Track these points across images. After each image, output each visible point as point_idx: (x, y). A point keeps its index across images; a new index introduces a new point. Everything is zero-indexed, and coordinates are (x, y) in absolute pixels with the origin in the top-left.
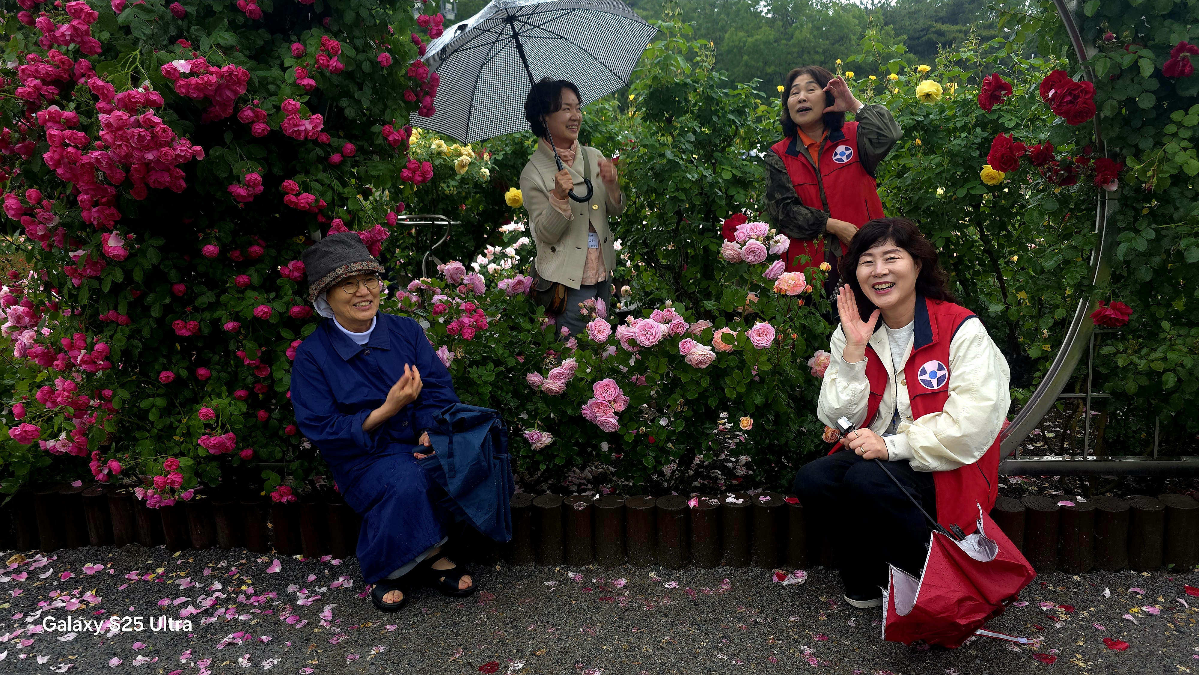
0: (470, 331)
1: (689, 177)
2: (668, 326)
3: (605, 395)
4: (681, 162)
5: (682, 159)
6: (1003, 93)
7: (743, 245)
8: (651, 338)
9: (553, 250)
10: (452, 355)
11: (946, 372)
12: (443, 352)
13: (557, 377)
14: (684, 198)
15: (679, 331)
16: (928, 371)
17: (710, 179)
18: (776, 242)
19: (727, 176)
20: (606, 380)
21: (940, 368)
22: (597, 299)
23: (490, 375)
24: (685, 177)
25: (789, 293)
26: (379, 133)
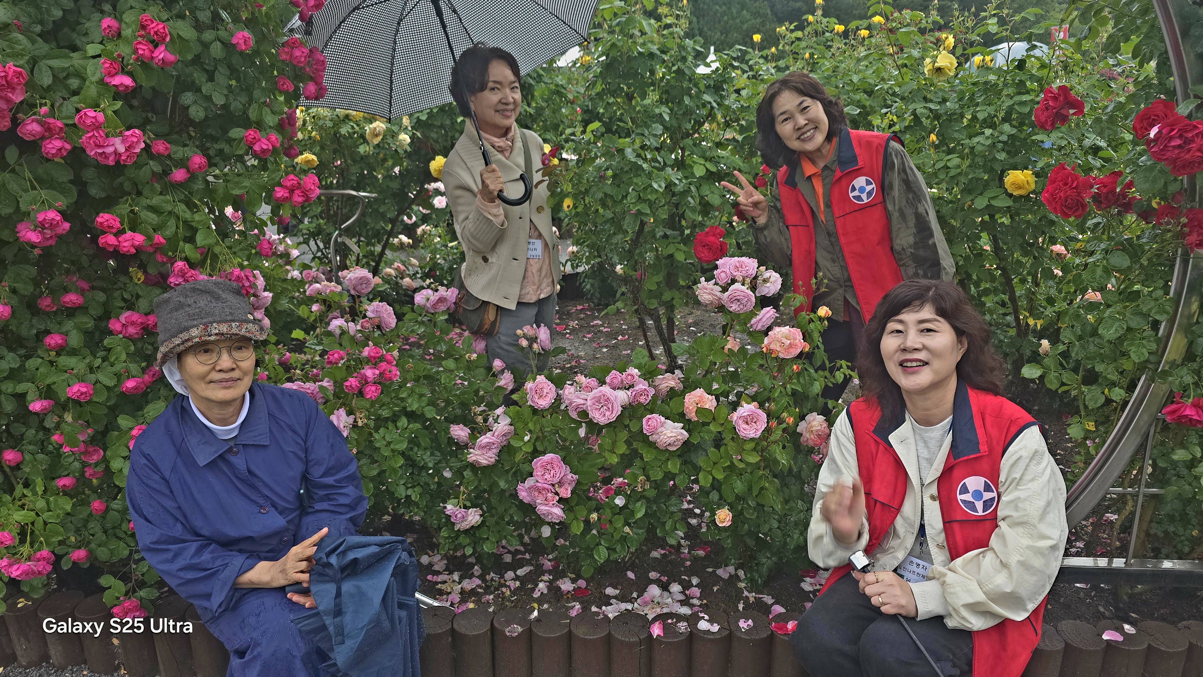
0: (373, 388)
1: (655, 186)
2: (629, 393)
3: (547, 476)
4: (645, 166)
5: (645, 159)
6: (1072, 111)
7: (725, 289)
8: (608, 413)
9: (485, 260)
10: (351, 419)
11: (995, 494)
12: (338, 418)
13: (488, 446)
14: (649, 212)
15: (642, 399)
16: (971, 489)
17: (680, 188)
18: (765, 281)
19: (699, 171)
20: (549, 456)
21: (987, 488)
22: (538, 326)
23: (401, 442)
24: (651, 186)
25: (781, 356)
26: (241, 140)
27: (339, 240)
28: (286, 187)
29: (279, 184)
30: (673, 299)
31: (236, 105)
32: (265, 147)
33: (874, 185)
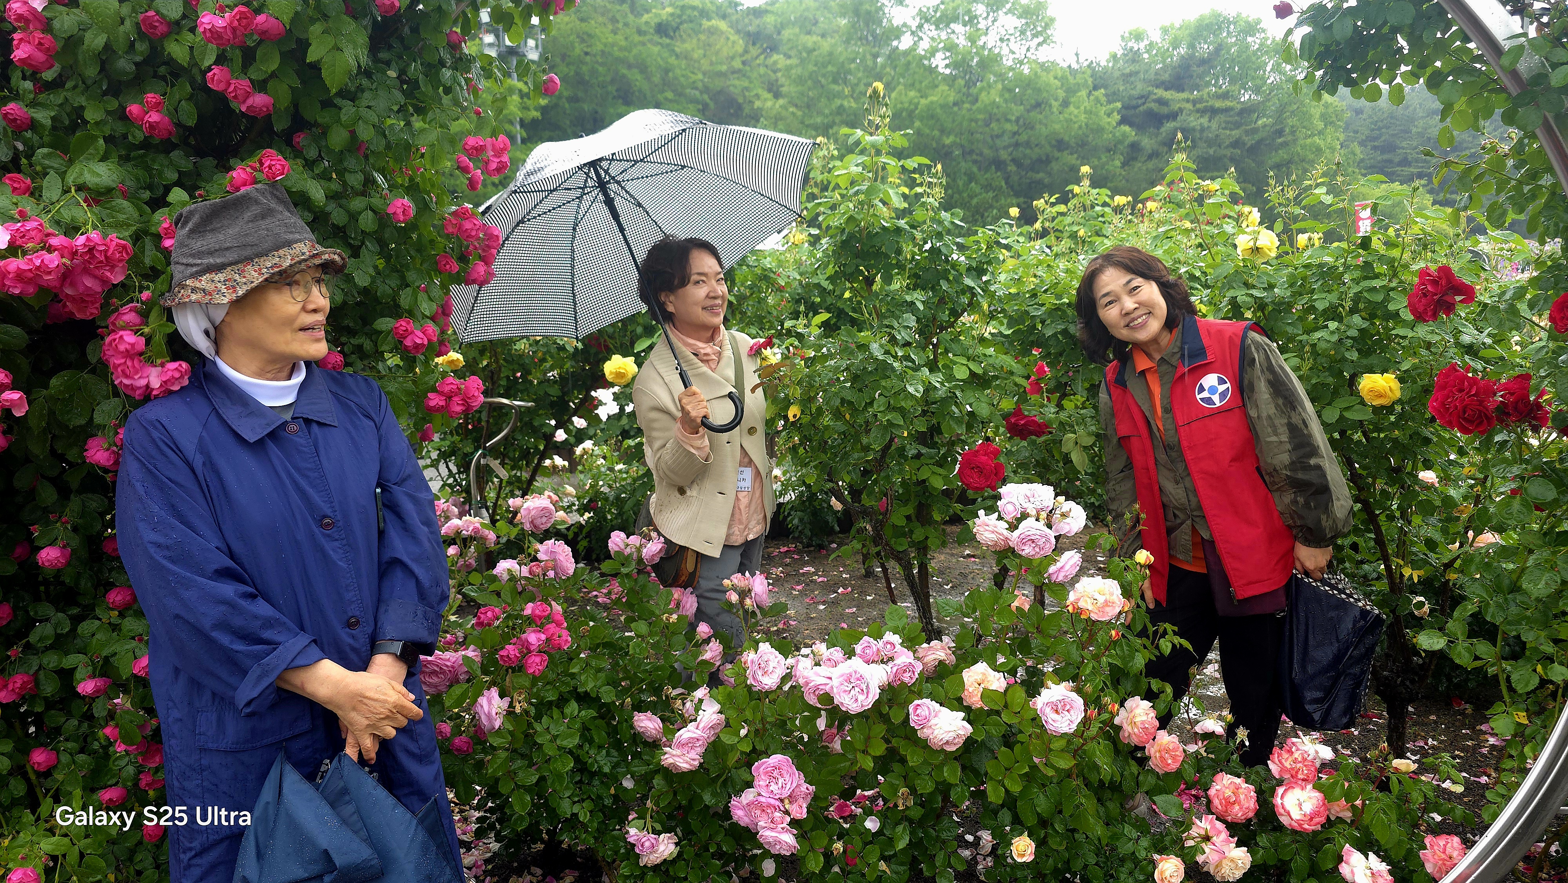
0: (538, 660)
1: (911, 389)
2: (888, 669)
3: (773, 787)
4: (896, 365)
5: (895, 357)
6: (1459, 299)
7: (1013, 527)
8: (861, 698)
9: (682, 492)
10: (504, 704)
12: (490, 702)
13: (690, 744)
14: (902, 423)
15: (906, 678)
17: (941, 393)
18: (1064, 515)
19: (961, 373)
20: (776, 759)
22: (753, 575)
23: (571, 736)
24: (904, 389)
25: (1094, 617)
26: (389, 332)
27: (482, 461)
28: (441, 393)
29: (434, 389)
30: (927, 538)
31: (384, 289)
32: (418, 341)
33: (1228, 385)
